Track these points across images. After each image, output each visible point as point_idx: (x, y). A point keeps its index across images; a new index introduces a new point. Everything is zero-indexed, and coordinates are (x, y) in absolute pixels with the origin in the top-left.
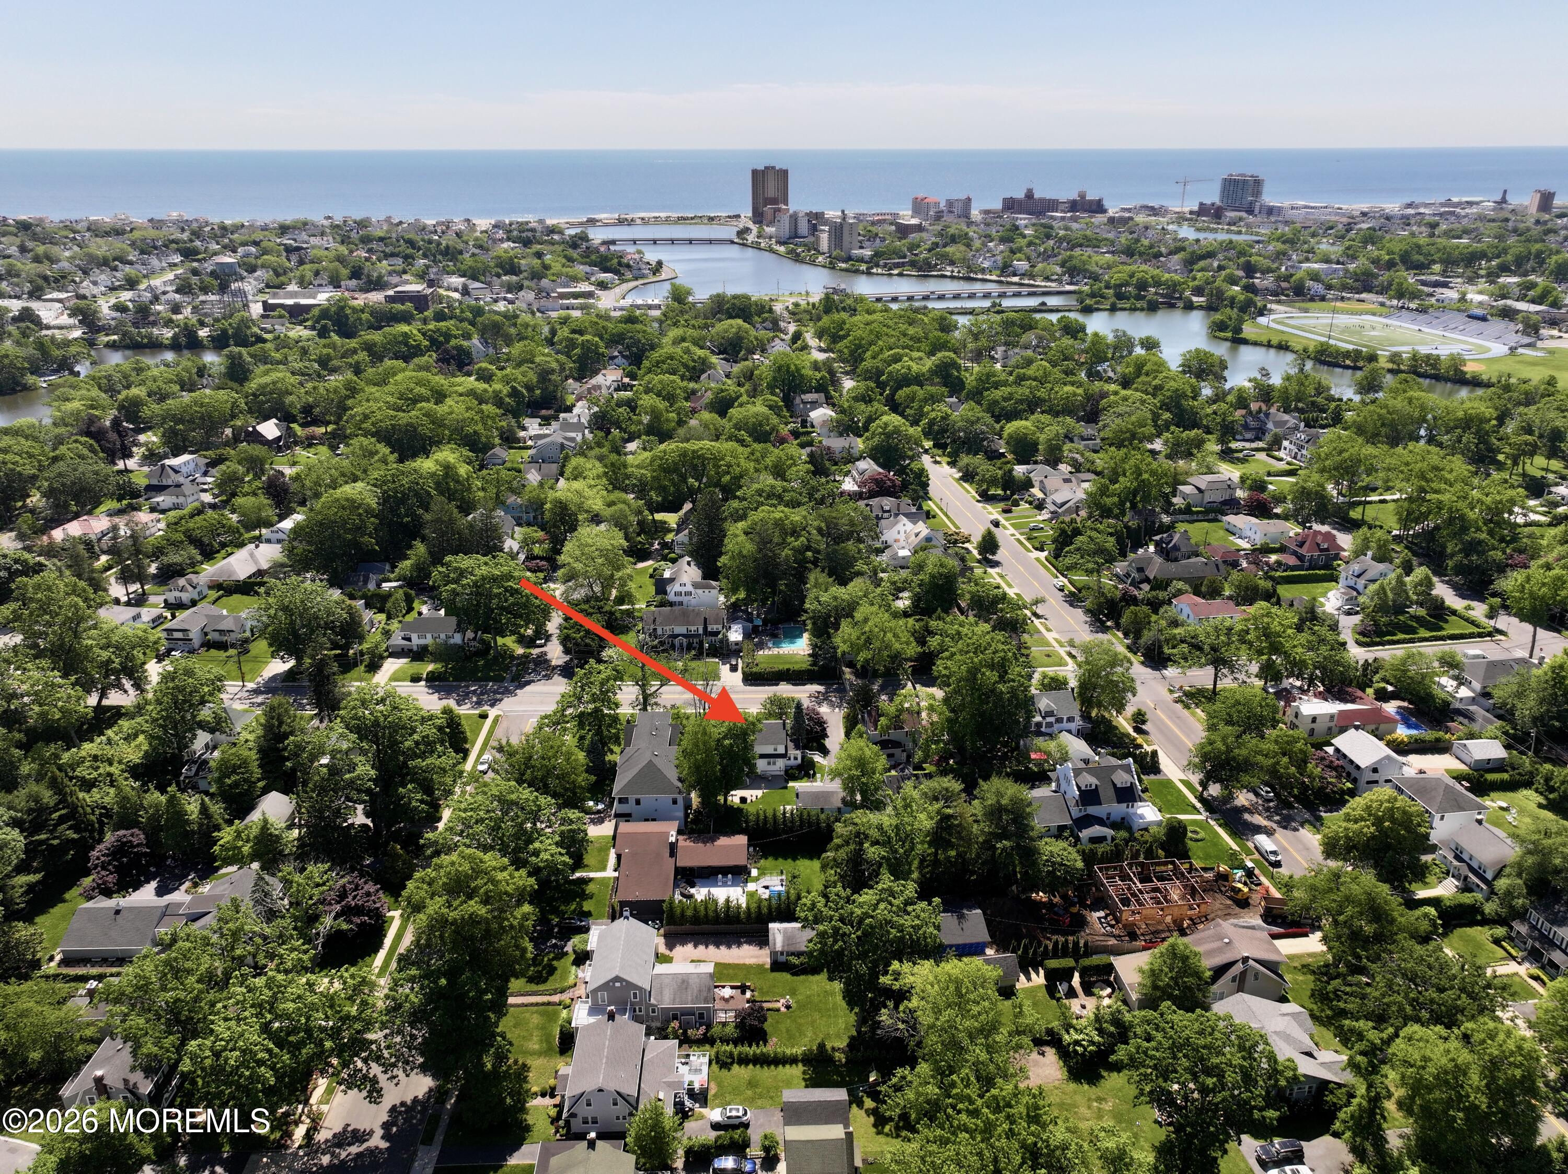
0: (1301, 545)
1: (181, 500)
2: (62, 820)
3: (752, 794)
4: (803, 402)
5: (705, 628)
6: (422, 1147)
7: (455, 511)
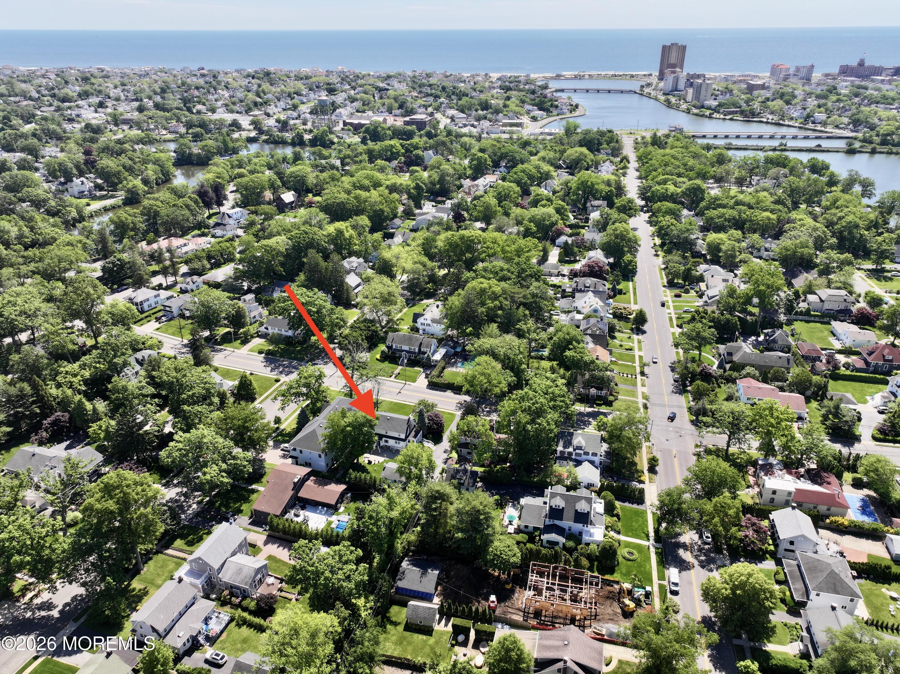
0: (870, 354)
1: (225, 233)
2: (33, 402)
3: (376, 459)
4: (592, 206)
5: (420, 349)
6: (71, 622)
7: (321, 259)
